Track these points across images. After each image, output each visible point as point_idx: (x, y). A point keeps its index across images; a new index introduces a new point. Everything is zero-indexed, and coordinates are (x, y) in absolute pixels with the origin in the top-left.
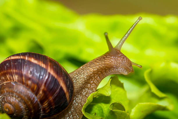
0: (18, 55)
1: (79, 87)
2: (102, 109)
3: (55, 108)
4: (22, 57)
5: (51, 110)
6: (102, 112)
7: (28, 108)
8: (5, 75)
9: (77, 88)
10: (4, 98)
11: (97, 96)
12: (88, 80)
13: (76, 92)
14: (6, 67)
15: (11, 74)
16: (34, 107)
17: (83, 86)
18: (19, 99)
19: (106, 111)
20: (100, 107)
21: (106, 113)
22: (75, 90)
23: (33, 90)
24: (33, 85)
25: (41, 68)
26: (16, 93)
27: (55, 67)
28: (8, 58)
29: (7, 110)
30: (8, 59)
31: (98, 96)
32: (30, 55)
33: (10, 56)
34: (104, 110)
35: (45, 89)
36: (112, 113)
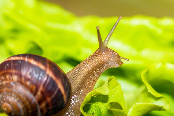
0: (18, 56)
1: (77, 87)
2: (100, 109)
3: (53, 109)
4: (22, 58)
5: (49, 111)
6: (100, 112)
7: (26, 108)
8: (4, 75)
9: (75, 89)
10: (3, 98)
11: (94, 95)
12: (84, 80)
13: (74, 93)
14: (6, 67)
15: (11, 74)
16: (32, 108)
17: (80, 86)
18: (18, 99)
19: (103, 111)
20: (98, 107)
21: (104, 112)
22: (73, 91)
23: (31, 91)
24: (31, 86)
25: (41, 70)
26: (15, 93)
27: (53, 69)
28: (9, 58)
29: (5, 109)
30: (8, 60)
31: (96, 95)
32: (30, 56)
33: (10, 57)
34: (101, 109)
35: (44, 90)
36: (110, 112)
